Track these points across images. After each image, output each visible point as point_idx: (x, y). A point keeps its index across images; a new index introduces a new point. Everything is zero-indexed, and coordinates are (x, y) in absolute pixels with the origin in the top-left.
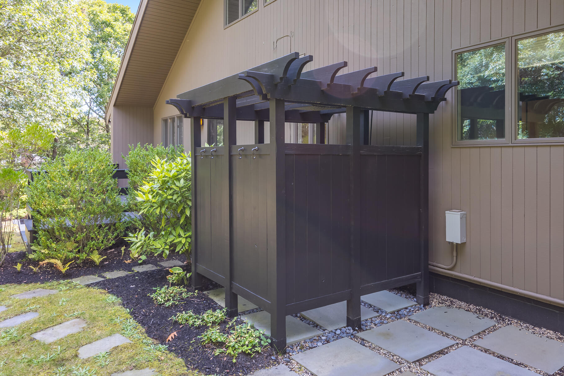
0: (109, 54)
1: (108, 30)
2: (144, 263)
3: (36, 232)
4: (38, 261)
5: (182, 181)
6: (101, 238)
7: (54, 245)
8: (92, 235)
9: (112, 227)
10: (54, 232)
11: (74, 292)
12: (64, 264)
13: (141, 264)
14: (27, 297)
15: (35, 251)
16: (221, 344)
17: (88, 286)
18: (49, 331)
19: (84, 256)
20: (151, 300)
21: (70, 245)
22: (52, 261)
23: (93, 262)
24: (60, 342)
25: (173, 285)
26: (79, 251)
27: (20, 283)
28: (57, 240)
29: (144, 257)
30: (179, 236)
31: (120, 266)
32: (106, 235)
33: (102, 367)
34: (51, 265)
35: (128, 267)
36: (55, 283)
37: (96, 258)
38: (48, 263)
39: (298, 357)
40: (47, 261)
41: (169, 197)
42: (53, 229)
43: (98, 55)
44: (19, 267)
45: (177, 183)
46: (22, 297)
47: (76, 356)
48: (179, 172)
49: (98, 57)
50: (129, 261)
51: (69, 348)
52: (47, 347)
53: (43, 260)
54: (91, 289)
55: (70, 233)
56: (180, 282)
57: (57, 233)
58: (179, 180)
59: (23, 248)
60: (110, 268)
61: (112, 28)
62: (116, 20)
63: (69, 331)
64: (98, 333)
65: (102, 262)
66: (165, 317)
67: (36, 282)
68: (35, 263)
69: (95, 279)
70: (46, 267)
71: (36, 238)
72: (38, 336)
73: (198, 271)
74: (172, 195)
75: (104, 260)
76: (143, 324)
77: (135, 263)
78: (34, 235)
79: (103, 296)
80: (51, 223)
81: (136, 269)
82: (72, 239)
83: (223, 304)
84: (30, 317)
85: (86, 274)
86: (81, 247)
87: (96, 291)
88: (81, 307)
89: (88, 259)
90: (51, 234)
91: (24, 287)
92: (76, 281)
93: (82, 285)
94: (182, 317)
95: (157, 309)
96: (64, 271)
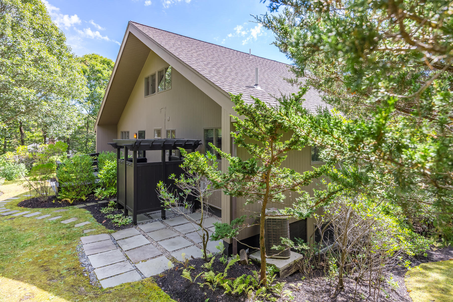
0: (99, 89)
1: (99, 75)
2: (103, 200)
3: (60, 188)
4: (61, 199)
5: (114, 170)
6: (86, 190)
7: (67, 193)
8: (82, 189)
9: (90, 185)
10: (67, 188)
11: (74, 210)
12: (71, 200)
13: (102, 200)
14: (58, 212)
15: (60, 195)
16: (117, 223)
17: (80, 208)
18: (66, 221)
19: (79, 197)
20: (100, 212)
21: (74, 193)
22: (67, 199)
23: (83, 200)
24: (69, 223)
25: (110, 207)
26: (77, 195)
27: (55, 207)
28: (69, 191)
29: (103, 198)
30: (113, 190)
31: (94, 201)
32: (88, 189)
33: (81, 228)
34: (66, 201)
35: (96, 202)
36: (68, 207)
37: (84, 198)
38: (65, 200)
39: (139, 226)
40: (65, 199)
41: (109, 176)
42: (67, 187)
43: (93, 89)
44: (54, 201)
45: (112, 171)
46: (56, 212)
47: (74, 226)
48: (113, 167)
49: (93, 90)
50: (97, 199)
51: (72, 224)
52: (65, 225)
53: (63, 199)
54: (81, 209)
55: (73, 188)
56: (113, 206)
57: (69, 189)
58: (113, 170)
59: (54, 194)
60: (89, 202)
61: (102, 74)
62: (104, 69)
63: (72, 221)
64: (81, 221)
65: (86, 200)
66: (103, 217)
67: (61, 207)
68: (60, 200)
69: (83, 206)
70: (64, 202)
71: (60, 191)
72: (62, 222)
73: (119, 202)
74: (110, 175)
75: (87, 199)
76: (96, 219)
77: (99, 200)
78: (59, 189)
79: (85, 211)
80: (66, 184)
81: (99, 202)
82: (75, 191)
83: (124, 212)
84: (59, 217)
85: (79, 204)
86: (78, 194)
87: (83, 210)
88: (76, 214)
89: (81, 199)
90: (66, 189)
91: (56, 208)
92: (75, 207)
93: (78, 208)
94: (108, 216)
95: (102, 214)
96: (71, 203)
